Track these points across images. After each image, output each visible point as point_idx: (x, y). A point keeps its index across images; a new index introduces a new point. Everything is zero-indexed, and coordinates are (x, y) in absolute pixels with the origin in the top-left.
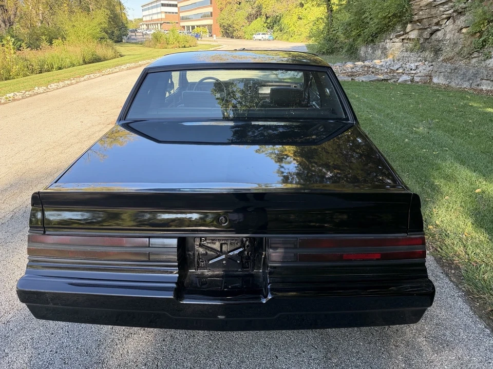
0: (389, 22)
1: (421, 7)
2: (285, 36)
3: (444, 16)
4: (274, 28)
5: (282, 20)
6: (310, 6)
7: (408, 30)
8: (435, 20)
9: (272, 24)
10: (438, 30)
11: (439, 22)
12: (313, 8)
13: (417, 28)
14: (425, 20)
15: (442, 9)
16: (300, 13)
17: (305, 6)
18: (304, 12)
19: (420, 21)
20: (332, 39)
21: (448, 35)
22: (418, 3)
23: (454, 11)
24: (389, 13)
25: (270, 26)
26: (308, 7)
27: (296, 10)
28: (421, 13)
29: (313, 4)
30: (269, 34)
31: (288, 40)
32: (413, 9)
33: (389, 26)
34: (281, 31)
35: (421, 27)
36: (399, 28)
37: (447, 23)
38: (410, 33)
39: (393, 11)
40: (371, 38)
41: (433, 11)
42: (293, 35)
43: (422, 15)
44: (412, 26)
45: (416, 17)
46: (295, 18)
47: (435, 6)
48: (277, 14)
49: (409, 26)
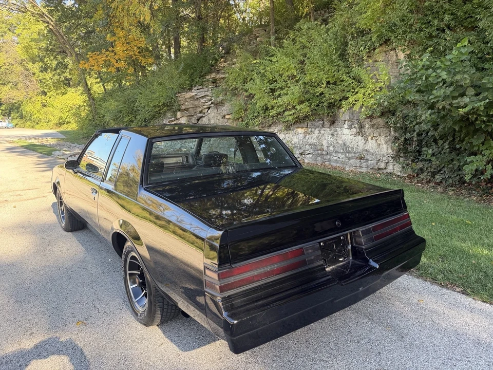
0: (159, 110)
1: (186, 99)
2: (29, 123)
3: (206, 107)
4: (12, 115)
5: (22, 107)
6: (55, 94)
7: (178, 117)
8: (199, 110)
9: (8, 111)
10: (202, 117)
11: (202, 110)
12: (58, 97)
13: (186, 115)
14: (190, 109)
15: (202, 101)
16: (44, 101)
17: (49, 94)
18: (49, 100)
19: (187, 110)
20: (99, 125)
21: (212, 121)
22: (183, 96)
23: (212, 103)
24: (159, 103)
25: (6, 113)
26: (52, 95)
27: (39, 98)
28: (186, 103)
29: (58, 92)
30: (7, 121)
31: (33, 127)
32: (180, 101)
33: (160, 113)
34: (22, 118)
35: (189, 114)
36: (169, 115)
37: (209, 111)
38: (180, 119)
39: (162, 101)
40: (144, 123)
41: (196, 103)
42: (39, 123)
43: (188, 105)
44: (182, 114)
45: (183, 107)
46: (39, 106)
47: (197, 99)
48: (14, 101)
49: (179, 114)
